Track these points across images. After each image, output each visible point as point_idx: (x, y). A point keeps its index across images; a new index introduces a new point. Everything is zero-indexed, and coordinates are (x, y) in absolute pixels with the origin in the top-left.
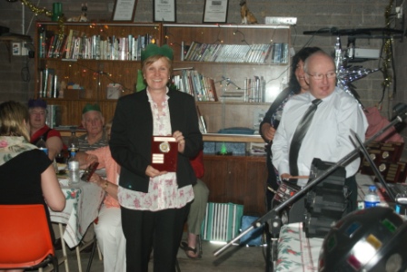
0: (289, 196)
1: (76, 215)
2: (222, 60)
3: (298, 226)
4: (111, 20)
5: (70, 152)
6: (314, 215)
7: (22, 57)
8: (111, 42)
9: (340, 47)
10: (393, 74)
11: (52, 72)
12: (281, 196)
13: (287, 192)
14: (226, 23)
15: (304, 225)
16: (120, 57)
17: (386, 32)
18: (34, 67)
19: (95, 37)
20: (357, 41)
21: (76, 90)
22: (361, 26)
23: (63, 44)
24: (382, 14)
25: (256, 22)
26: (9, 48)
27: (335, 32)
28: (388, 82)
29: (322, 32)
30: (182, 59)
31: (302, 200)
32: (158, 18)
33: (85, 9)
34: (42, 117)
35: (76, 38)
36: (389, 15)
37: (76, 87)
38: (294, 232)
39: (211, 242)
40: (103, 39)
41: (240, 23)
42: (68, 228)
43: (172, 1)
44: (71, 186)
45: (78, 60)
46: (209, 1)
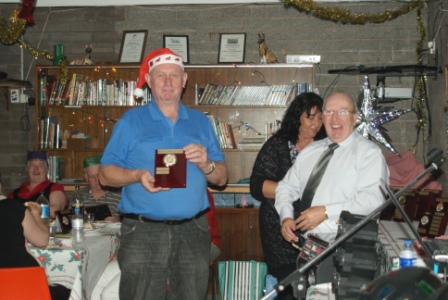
0: (315, 254)
1: (81, 279)
2: (240, 104)
3: (326, 287)
4: (118, 62)
5: (74, 208)
6: (344, 275)
7: (21, 105)
8: (118, 86)
9: (369, 87)
10: (427, 115)
11: (54, 121)
12: (307, 253)
13: (314, 248)
14: (243, 63)
15: (333, 285)
16: (128, 101)
17: (419, 69)
18: (34, 115)
19: (100, 81)
20: (387, 79)
21: (80, 140)
22: (391, 63)
23: (66, 90)
24: (414, 50)
25: (276, 62)
26: (7, 96)
27: (363, 70)
28: (422, 124)
29: (348, 71)
30: (197, 103)
31: (330, 258)
33: (89, 51)
34: (41, 170)
35: (80, 82)
36: (421, 50)
37: (81, 136)
38: (322, 294)
40: (109, 83)
41: (258, 63)
42: (73, 294)
43: (185, 39)
44: (74, 247)
45: (83, 107)
46: (225, 38)
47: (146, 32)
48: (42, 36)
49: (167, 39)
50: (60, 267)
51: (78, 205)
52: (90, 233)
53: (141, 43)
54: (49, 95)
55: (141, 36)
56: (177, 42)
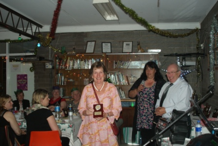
0: (162, 126)
2: (131, 68)
3: (167, 139)
4: (84, 52)
5: (69, 108)
6: (175, 134)
7: (49, 69)
8: (85, 61)
9: (179, 61)
10: (201, 72)
11: (61, 75)
12: (159, 125)
13: (162, 124)
14: (132, 52)
15: (170, 138)
16: (88, 67)
17: (197, 55)
18: (54, 73)
19: (78, 60)
20: (186, 58)
21: (71, 82)
22: (187, 52)
23: (66, 63)
24: (195, 47)
25: (144, 52)
26: (44, 66)
27: (177, 55)
28: (199, 75)
29: (171, 55)
30: (114, 67)
32: (104, 51)
33: (74, 49)
34: (58, 93)
35: (71, 60)
36: (198, 48)
37: (71, 80)
38: (166, 142)
39: (129, 144)
40: (82, 60)
41: (137, 52)
42: (71, 141)
43: (109, 44)
45: (72, 69)
46: (125, 44)
47: (95, 41)
48: (57, 43)
49: (103, 44)
50: (65, 130)
51: (70, 107)
52: (75, 117)
53: (94, 45)
54: (60, 65)
55: (94, 43)
56: (107, 45)
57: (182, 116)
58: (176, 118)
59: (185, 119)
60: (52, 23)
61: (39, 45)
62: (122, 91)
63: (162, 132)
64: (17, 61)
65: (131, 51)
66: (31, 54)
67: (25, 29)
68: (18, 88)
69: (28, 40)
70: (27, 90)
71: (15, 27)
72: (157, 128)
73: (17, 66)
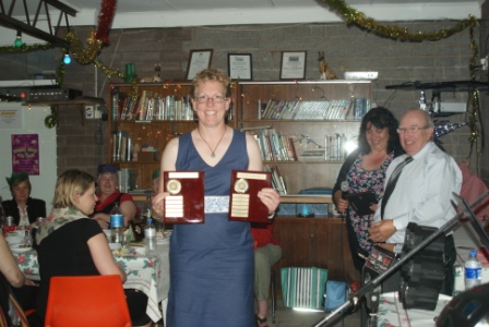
0: (381, 263)
2: (301, 118)
3: (392, 296)
4: (185, 79)
5: (146, 217)
6: (412, 285)
7: (95, 121)
8: (185, 102)
9: (425, 102)
10: (480, 129)
11: (125, 135)
12: (373, 262)
13: (380, 258)
14: (304, 79)
15: (400, 294)
17: (470, 85)
18: (107, 130)
19: (168, 97)
20: (443, 94)
21: (150, 153)
22: (444, 78)
23: (137, 106)
24: (467, 66)
25: (335, 78)
26: (82, 112)
27: (419, 86)
28: (475, 137)
29: (404, 86)
30: (259, 118)
32: (233, 76)
33: (158, 69)
34: (112, 183)
35: (150, 99)
36: (474, 67)
37: (150, 149)
38: (389, 303)
39: (295, 309)
40: (177, 99)
41: (318, 79)
42: (150, 302)
43: (247, 57)
44: (148, 255)
45: (153, 122)
46: (286, 56)
47: (211, 50)
48: (114, 56)
49: (231, 57)
50: (135, 273)
51: (149, 215)
52: (162, 242)
53: (207, 61)
55: (207, 54)
56: (241, 60)
57: (431, 237)
58: (416, 244)
59: (439, 247)
60: (103, 5)
61: (67, 60)
62: (279, 176)
63: (380, 278)
64: (11, 99)
65: (302, 76)
66: (48, 82)
67: (32, 17)
68: (15, 168)
69: (40, 47)
70: (37, 173)
71: (7, 12)
72: (367, 270)
73: (12, 113)
